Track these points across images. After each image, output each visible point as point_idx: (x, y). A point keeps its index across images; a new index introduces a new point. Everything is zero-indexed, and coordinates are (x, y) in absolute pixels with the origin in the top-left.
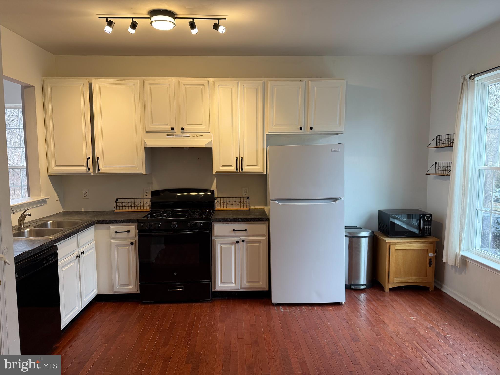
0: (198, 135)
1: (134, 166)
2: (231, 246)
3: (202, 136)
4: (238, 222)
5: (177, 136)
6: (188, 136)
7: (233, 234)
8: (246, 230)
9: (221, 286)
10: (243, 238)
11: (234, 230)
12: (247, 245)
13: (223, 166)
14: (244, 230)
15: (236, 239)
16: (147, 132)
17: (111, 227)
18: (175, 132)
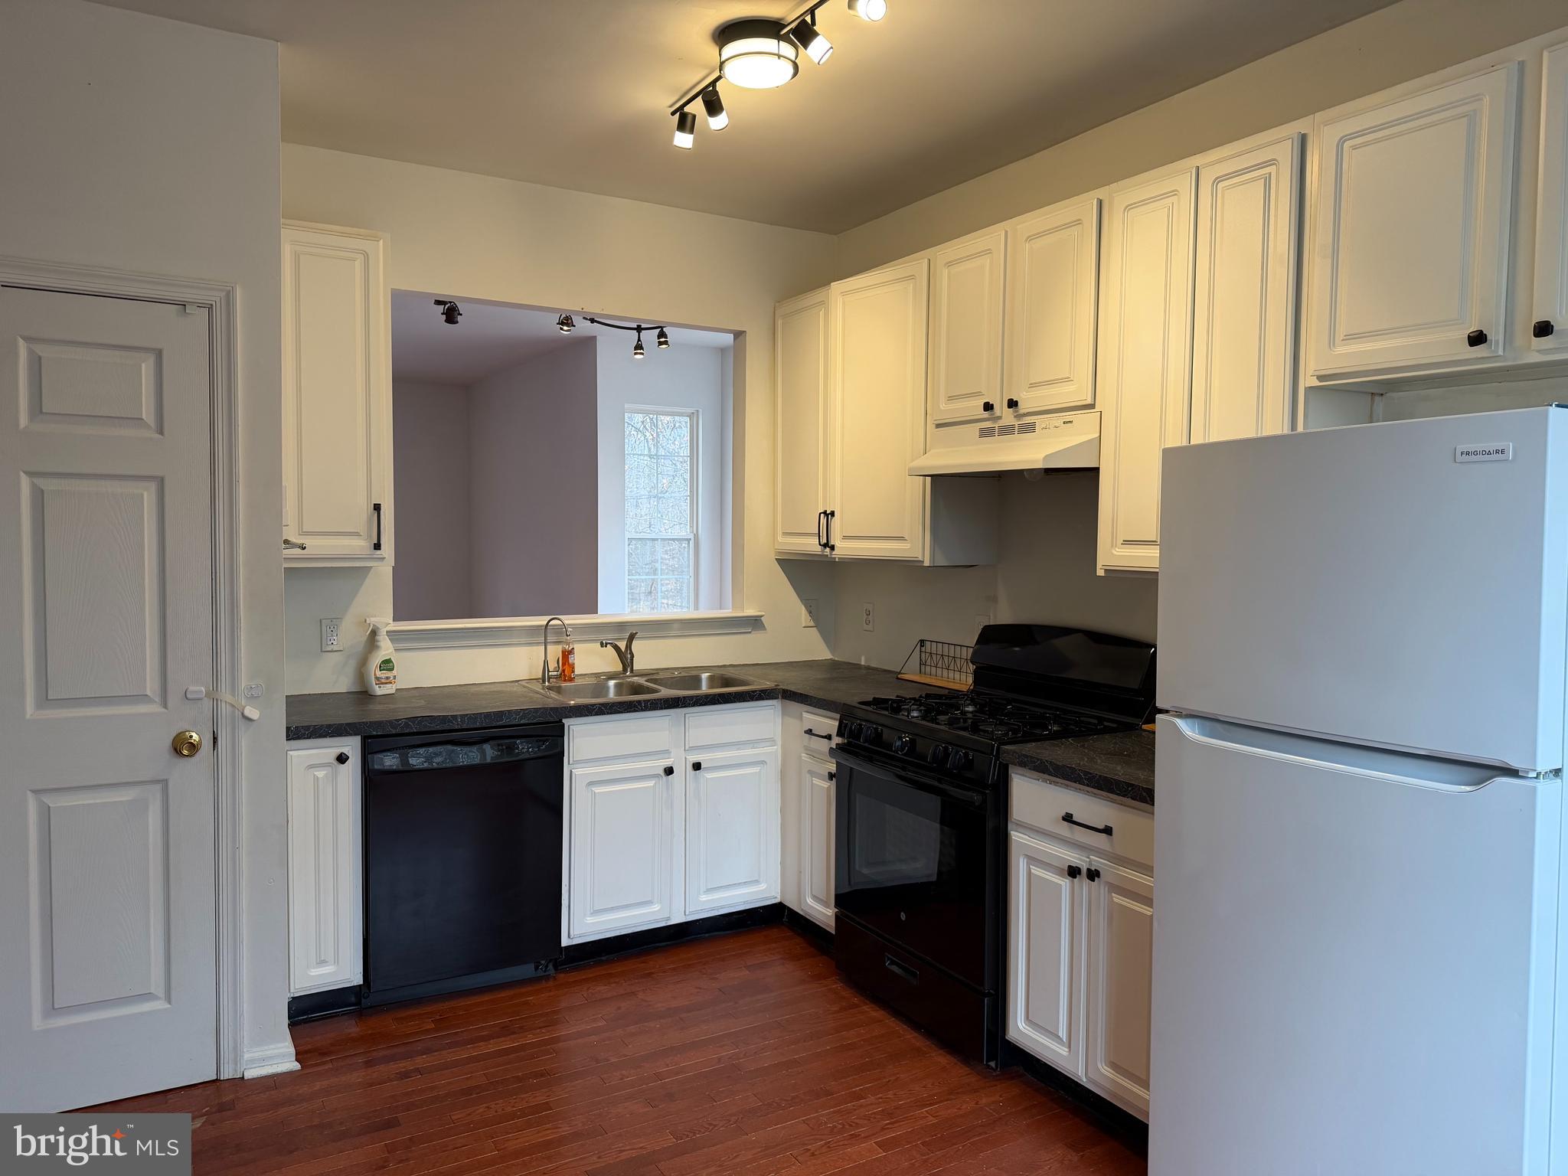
0: (1057, 419)
1: (901, 539)
2: (1060, 882)
3: (1070, 424)
4: (1077, 785)
5: (1007, 430)
6: (1030, 428)
7: (1065, 829)
8: (1108, 831)
9: (1023, 1030)
10: (1097, 862)
11: (1068, 818)
12: (1112, 897)
13: (1127, 542)
14: (1101, 826)
15: (1070, 856)
16: (938, 426)
17: (805, 715)
18: (1000, 418)
